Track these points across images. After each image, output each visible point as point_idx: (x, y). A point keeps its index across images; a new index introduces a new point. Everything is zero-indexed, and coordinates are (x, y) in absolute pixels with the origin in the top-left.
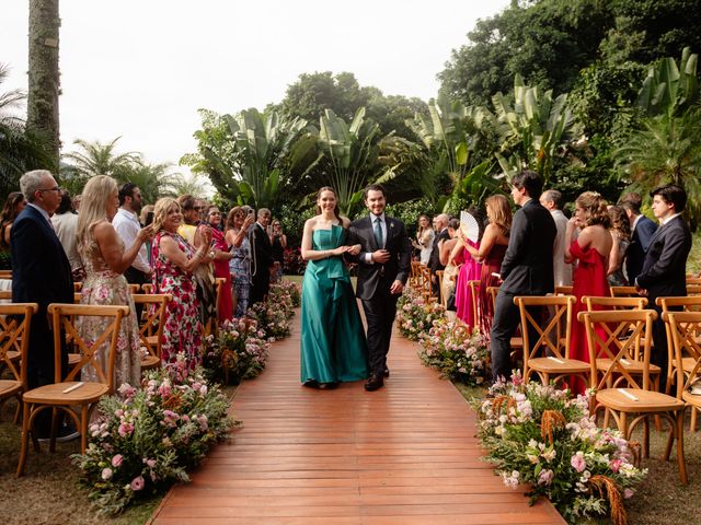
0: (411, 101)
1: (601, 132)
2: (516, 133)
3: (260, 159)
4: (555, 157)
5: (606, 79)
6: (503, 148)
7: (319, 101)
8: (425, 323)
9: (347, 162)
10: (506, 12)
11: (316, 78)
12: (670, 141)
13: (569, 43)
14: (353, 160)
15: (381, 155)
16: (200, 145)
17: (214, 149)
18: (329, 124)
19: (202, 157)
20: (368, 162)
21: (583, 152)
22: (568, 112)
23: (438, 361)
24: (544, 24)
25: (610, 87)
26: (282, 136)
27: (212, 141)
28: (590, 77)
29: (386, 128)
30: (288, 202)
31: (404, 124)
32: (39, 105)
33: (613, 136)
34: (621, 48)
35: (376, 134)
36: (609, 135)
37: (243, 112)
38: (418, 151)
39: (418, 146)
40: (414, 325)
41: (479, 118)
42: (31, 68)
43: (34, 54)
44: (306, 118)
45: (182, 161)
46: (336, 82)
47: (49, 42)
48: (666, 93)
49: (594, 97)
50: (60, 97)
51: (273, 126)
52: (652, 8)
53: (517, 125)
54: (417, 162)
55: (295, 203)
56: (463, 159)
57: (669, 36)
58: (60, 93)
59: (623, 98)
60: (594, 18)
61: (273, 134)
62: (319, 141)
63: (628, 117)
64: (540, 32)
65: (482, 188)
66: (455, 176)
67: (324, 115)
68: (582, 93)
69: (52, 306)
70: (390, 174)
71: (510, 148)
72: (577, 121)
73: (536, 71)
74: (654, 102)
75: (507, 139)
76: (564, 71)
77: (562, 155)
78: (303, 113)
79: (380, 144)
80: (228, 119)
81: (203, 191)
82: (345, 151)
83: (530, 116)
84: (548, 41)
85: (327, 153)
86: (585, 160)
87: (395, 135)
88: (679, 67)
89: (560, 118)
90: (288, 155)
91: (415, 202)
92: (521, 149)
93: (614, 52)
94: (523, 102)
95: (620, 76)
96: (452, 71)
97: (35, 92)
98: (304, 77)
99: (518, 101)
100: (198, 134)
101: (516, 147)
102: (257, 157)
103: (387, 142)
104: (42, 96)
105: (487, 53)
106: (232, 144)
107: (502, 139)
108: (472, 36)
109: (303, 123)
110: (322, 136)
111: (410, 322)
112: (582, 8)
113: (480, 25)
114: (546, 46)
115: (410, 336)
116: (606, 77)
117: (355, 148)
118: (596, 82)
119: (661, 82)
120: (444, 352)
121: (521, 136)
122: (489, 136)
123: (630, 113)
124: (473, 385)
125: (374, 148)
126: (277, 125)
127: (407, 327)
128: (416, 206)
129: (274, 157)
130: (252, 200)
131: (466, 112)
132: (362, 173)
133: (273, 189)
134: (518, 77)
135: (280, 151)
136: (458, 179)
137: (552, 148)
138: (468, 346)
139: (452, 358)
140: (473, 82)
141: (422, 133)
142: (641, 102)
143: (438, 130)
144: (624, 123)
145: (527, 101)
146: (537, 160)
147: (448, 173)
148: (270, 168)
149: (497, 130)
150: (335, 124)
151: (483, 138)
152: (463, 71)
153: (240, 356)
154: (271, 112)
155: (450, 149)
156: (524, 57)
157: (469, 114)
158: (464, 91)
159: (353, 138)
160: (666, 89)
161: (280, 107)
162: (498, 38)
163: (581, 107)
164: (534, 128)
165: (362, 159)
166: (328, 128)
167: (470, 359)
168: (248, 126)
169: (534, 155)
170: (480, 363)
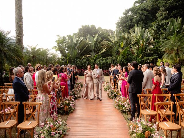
0: (109, 30)
1: (157, 38)
4: (146, 45)
6: (132, 43)
7: (86, 32)
8: (114, 94)
9: (93, 48)
10: (132, 7)
11: (85, 27)
12: (175, 42)
13: (148, 14)
14: (95, 47)
15: (102, 45)
16: (57, 44)
17: (61, 45)
18: (89, 38)
19: (58, 47)
20: (99, 47)
21: (153, 44)
22: (149, 34)
23: (118, 107)
24: (142, 10)
25: (159, 27)
26: (77, 41)
27: (60, 43)
28: (154, 25)
29: (103, 38)
30: (79, 58)
31: (107, 37)
32: (18, 39)
33: (160, 40)
34: (162, 15)
35: (101, 40)
36: (159, 39)
37: (68, 36)
38: (111, 44)
39: (111, 43)
40: (112, 95)
41: (126, 36)
42: (16, 30)
43: (17, 26)
44: (83, 36)
45: (53, 48)
46: (90, 27)
47: (20, 23)
48: (174, 28)
49: (155, 30)
50: (23, 36)
51: (75, 39)
52: (169, 5)
53: (136, 37)
54: (111, 47)
55: (81, 58)
56: (122, 46)
57: (174, 12)
58: (23, 35)
59: (163, 30)
60: (155, 8)
61: (75, 41)
62: (87, 42)
63: (164, 35)
64: (141, 12)
65: (127, 53)
66: (120, 50)
67: (87, 36)
68: (152, 29)
69: (24, 103)
70: (104, 50)
72: (151, 36)
73: (140, 22)
74: (171, 31)
75: (133, 41)
76: (147, 21)
77: (147, 44)
79: (102, 43)
80: (64, 37)
81: (58, 55)
82: (93, 45)
83: (139, 35)
84: (143, 14)
85: (89, 45)
86: (153, 45)
87: (105, 40)
88: (177, 21)
89: (147, 35)
90: (79, 46)
91: (110, 57)
92: (137, 43)
93: (160, 16)
94: (137, 31)
95: (162, 24)
96: (119, 22)
97: (17, 35)
98: (82, 26)
99: (136, 31)
100: (57, 41)
101: (135, 43)
102: (71, 47)
104: (19, 36)
105: (128, 17)
106: (65, 43)
107: (132, 41)
108: (124, 14)
109: (82, 38)
110: (87, 41)
111: (110, 94)
112: (151, 6)
113: (126, 11)
115: (111, 98)
116: (158, 25)
117: (95, 44)
118: (156, 26)
119: (172, 25)
120: (119, 105)
121: (137, 40)
122: (129, 40)
123: (165, 34)
124: (127, 114)
125: (100, 44)
126: (76, 39)
127: (110, 95)
128: (111, 58)
129: (76, 46)
130: (70, 57)
131: (123, 34)
132: (97, 50)
133: (76, 54)
134: (136, 25)
135: (77, 45)
136: (121, 51)
137: (145, 43)
138: (125, 104)
139: (122, 107)
140: (124, 25)
141: (112, 40)
142: (167, 31)
143: (116, 39)
144: (163, 36)
145: (138, 31)
146: (141, 46)
147: (119, 49)
148: (75, 49)
149: (131, 38)
150: (90, 38)
151: (127, 40)
152: (122, 22)
153: (69, 107)
154: (75, 35)
155: (119, 43)
156: (137, 18)
157: (124, 35)
158: (122, 27)
159: (95, 41)
160: (174, 27)
161: (77, 34)
162: (130, 14)
163: (152, 33)
164: (140, 38)
165: (97, 47)
166: (89, 39)
167: (126, 107)
168: (69, 39)
169: (140, 45)
170: (128, 108)
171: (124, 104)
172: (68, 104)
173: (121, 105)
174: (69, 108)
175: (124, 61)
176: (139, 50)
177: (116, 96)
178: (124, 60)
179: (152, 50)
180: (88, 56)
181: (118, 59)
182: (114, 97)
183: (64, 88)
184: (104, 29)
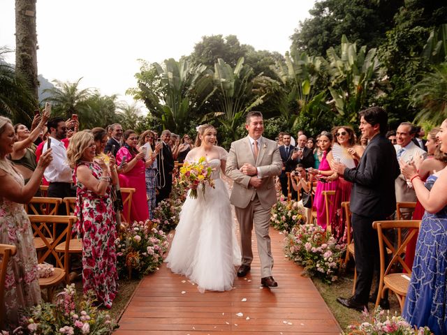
0: (273, 54)
1: (398, 73)
2: (342, 74)
3: (176, 90)
4: (367, 90)
5: (403, 38)
6: (333, 83)
7: (214, 53)
8: (287, 217)
9: (232, 93)
11: (212, 39)
13: (373, 16)
14: (235, 92)
15: (254, 88)
16: (139, 82)
17: (147, 85)
18: (221, 68)
19: (140, 90)
20: (245, 93)
21: (386, 86)
22: (376, 60)
23: (300, 259)
24: (358, 4)
25: (406, 44)
26: (190, 76)
27: (146, 80)
28: (392, 37)
29: (257, 71)
30: (194, 119)
31: (268, 68)
32: (22, 56)
33: (406, 76)
34: (407, 19)
35: (251, 75)
36: (404, 76)
37: (166, 61)
38: (278, 86)
39: (278, 83)
40: (278, 218)
41: (318, 64)
42: (17, 31)
43: (18, 21)
44: (206, 64)
45: (127, 92)
46: (225, 41)
47: (29, 13)
48: (442, 48)
49: (394, 51)
50: (37, 51)
51: (184, 70)
53: (343, 68)
54: (278, 93)
55: (199, 119)
56: (307, 91)
57: (438, 11)
58: (38, 48)
59: (414, 51)
61: (185, 75)
62: (214, 79)
63: (417, 63)
64: (355, 9)
65: (320, 110)
66: (302, 102)
67: (217, 62)
68: (386, 48)
70: (259, 101)
71: (338, 84)
72: (383, 66)
73: (353, 34)
74: (434, 54)
75: (336, 78)
76: (371, 34)
77: (372, 88)
78: (203, 61)
79: (253, 81)
80: (156, 65)
81: (140, 111)
82: (231, 86)
83: (352, 62)
84: (360, 15)
85: (219, 87)
86: (386, 91)
87: (263, 75)
89: (371, 64)
90: (194, 88)
91: (275, 119)
92: (345, 85)
93: (403, 22)
94: (347, 54)
95: (413, 36)
96: (299, 35)
97: (20, 48)
98: (205, 38)
99: (344, 53)
100: (137, 75)
101: (341, 84)
102: (174, 90)
103: (258, 80)
104: (24, 51)
105: (321, 22)
106: (159, 81)
107: (332, 78)
108: (312, 13)
109: (204, 68)
110: (216, 76)
111: (275, 215)
113: (317, 5)
114: (359, 18)
115: (276, 227)
116: (403, 37)
117: (237, 84)
118: (396, 40)
119: (439, 40)
120: (305, 251)
121: (346, 76)
122: (324, 76)
123: (418, 60)
124: (329, 282)
125: (249, 84)
126: (188, 69)
127: (273, 220)
128: (276, 121)
129: (185, 89)
130: (171, 117)
131: (309, 60)
132: (241, 100)
133: (185, 110)
134: (344, 37)
135: (189, 85)
136: (304, 104)
137: (366, 84)
138: (325, 250)
139: (312, 258)
140: (312, 41)
141: (280, 74)
142: (426, 53)
143: (291, 72)
144: (415, 67)
145: (350, 53)
146: (356, 92)
147: (297, 100)
148: (183, 97)
149: (330, 72)
150: (224, 68)
151: (320, 77)
152: (306, 34)
153: (141, 256)
154: (184, 61)
155: (298, 84)
156: (345, 25)
157: (312, 62)
158: (306, 47)
159: (236, 77)
160: (442, 45)
161: (189, 57)
162: (328, 13)
163: (386, 57)
164: (354, 71)
165: (242, 91)
166: (220, 71)
167: (327, 261)
168: (169, 70)
169: (354, 89)
170: (334, 264)
171: (319, 249)
172: (141, 247)
173: (311, 252)
174: (143, 259)
175: (311, 130)
176: (349, 102)
177: (290, 222)
178: (309, 128)
179: (385, 103)
180: (217, 114)
181: (295, 124)
182: (286, 225)
183: (134, 193)
184: (260, 51)
